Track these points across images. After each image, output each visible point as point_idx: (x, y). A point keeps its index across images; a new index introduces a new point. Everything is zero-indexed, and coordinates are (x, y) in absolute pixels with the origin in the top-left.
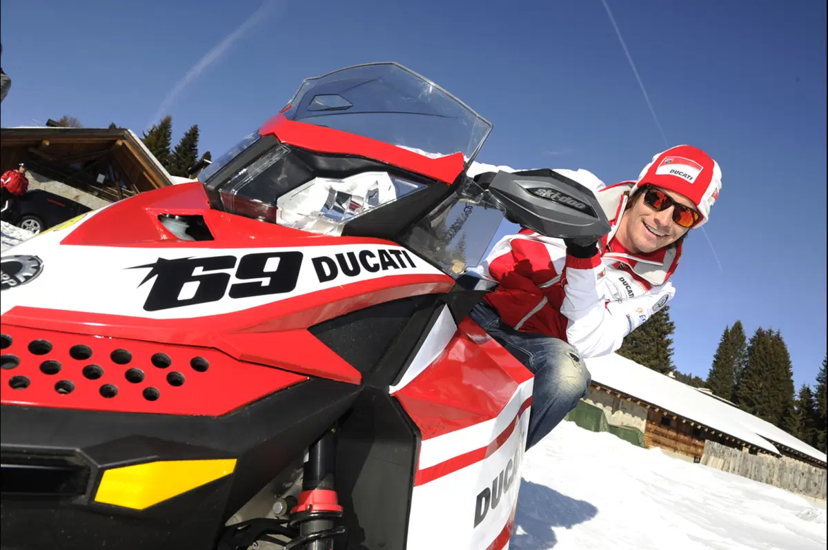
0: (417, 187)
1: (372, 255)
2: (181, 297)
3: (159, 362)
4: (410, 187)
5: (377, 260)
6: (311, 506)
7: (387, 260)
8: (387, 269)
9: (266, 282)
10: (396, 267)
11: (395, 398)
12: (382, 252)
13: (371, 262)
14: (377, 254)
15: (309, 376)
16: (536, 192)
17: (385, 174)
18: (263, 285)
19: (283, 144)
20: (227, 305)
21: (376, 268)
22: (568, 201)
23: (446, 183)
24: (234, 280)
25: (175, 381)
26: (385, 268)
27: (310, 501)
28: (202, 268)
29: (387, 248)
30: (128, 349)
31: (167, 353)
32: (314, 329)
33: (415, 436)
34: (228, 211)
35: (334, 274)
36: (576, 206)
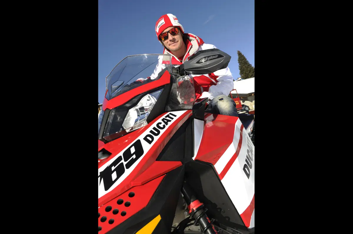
0: (160, 91)
1: (160, 123)
2: (113, 180)
3: (120, 202)
4: (158, 93)
5: (163, 124)
6: (193, 209)
7: (166, 121)
8: (168, 124)
9: (134, 157)
10: (170, 121)
11: (196, 160)
12: (163, 120)
13: (161, 126)
14: (162, 122)
15: (165, 174)
16: (200, 62)
17: (148, 95)
18: (134, 158)
19: (112, 109)
20: (128, 172)
21: (164, 126)
22: (211, 58)
23: (168, 84)
24: (125, 163)
25: (128, 205)
26: (167, 124)
27: (191, 208)
28: (113, 166)
29: (164, 117)
30: (109, 205)
31: (121, 198)
32: (158, 159)
33: (211, 166)
34: (110, 141)
35: (153, 139)
36: (215, 57)
